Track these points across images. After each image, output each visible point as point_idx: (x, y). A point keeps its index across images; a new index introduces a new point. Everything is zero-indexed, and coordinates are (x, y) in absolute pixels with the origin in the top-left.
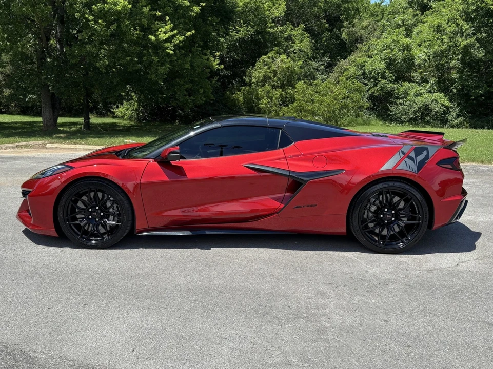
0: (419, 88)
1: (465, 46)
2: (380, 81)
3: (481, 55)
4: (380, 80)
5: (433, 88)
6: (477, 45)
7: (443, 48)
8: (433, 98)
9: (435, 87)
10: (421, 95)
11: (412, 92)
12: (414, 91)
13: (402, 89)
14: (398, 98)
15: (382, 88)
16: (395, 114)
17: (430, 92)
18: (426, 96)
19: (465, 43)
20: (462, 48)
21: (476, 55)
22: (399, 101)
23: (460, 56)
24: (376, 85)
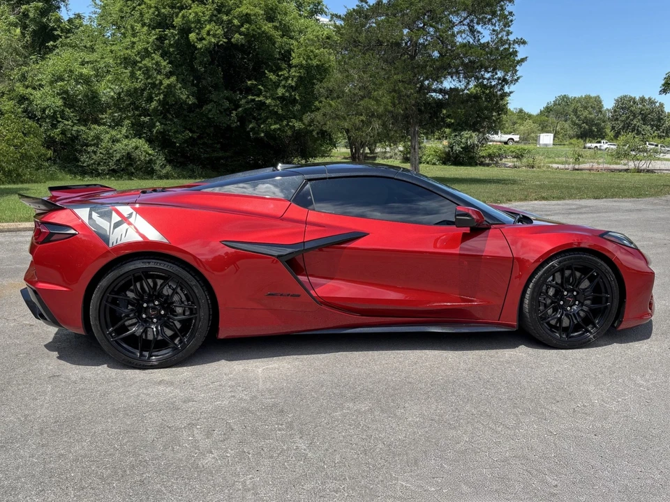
0: (114, 133)
1: (168, 85)
2: (59, 122)
3: (184, 97)
4: (60, 120)
5: (130, 133)
6: (179, 85)
7: (138, 85)
8: (134, 145)
9: (131, 132)
10: (118, 141)
11: (106, 137)
12: (109, 136)
13: (92, 134)
14: (87, 145)
15: (63, 132)
16: (88, 166)
17: (127, 137)
18: (126, 141)
19: (166, 82)
20: (165, 88)
21: (179, 96)
22: (90, 149)
23: (162, 97)
24: (54, 126)
